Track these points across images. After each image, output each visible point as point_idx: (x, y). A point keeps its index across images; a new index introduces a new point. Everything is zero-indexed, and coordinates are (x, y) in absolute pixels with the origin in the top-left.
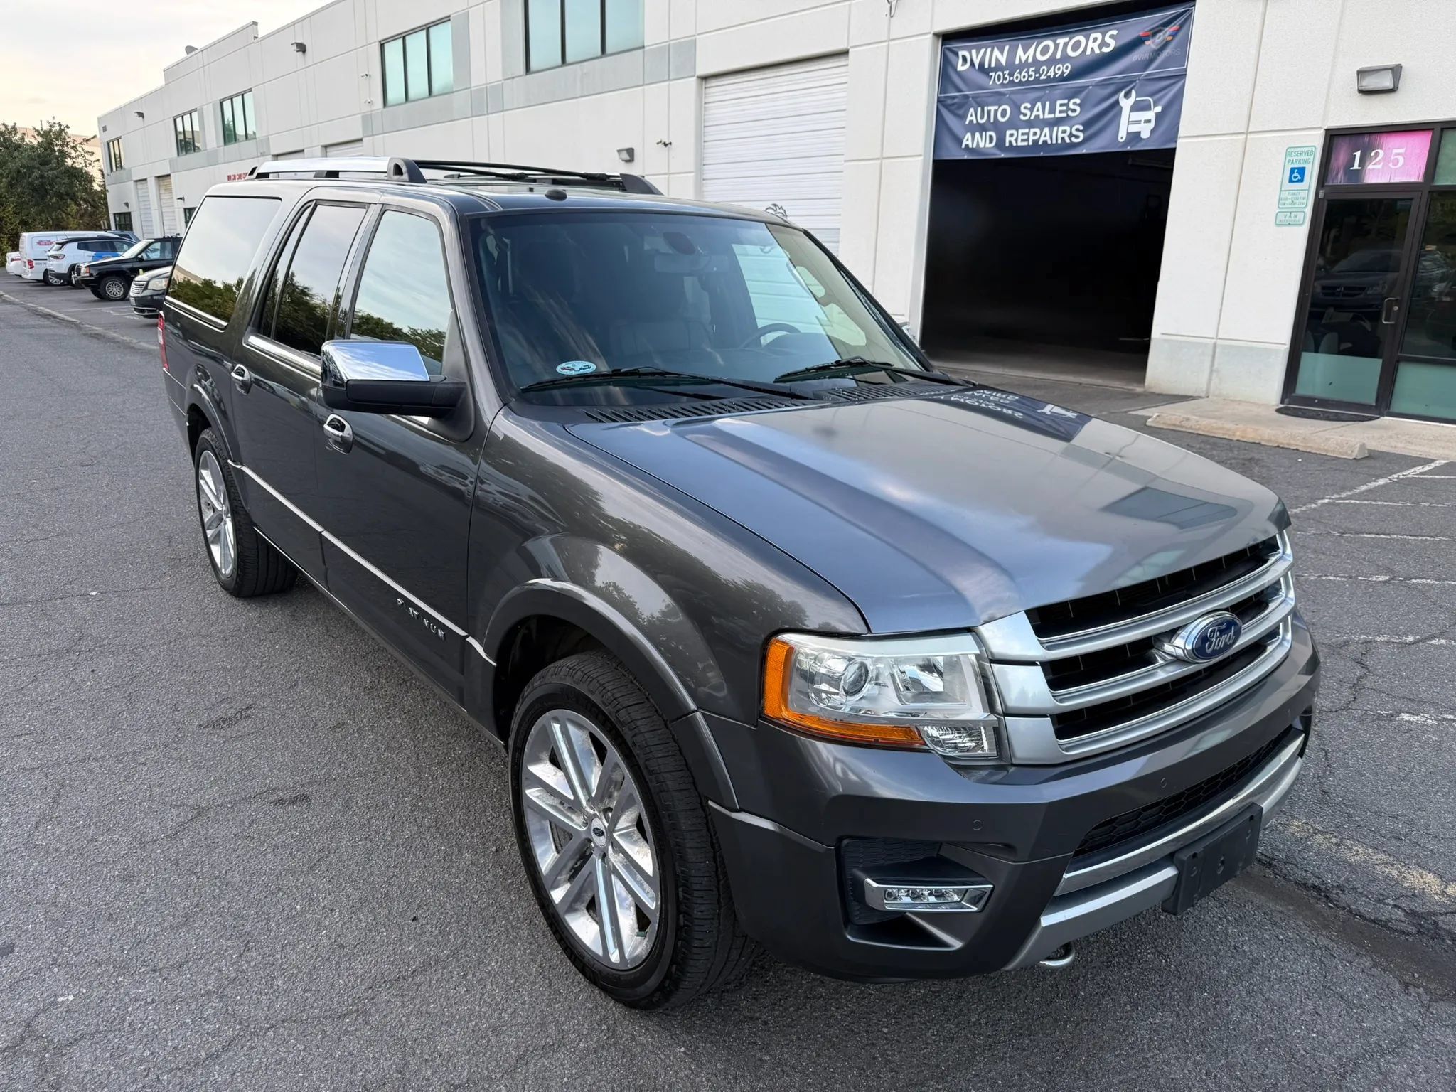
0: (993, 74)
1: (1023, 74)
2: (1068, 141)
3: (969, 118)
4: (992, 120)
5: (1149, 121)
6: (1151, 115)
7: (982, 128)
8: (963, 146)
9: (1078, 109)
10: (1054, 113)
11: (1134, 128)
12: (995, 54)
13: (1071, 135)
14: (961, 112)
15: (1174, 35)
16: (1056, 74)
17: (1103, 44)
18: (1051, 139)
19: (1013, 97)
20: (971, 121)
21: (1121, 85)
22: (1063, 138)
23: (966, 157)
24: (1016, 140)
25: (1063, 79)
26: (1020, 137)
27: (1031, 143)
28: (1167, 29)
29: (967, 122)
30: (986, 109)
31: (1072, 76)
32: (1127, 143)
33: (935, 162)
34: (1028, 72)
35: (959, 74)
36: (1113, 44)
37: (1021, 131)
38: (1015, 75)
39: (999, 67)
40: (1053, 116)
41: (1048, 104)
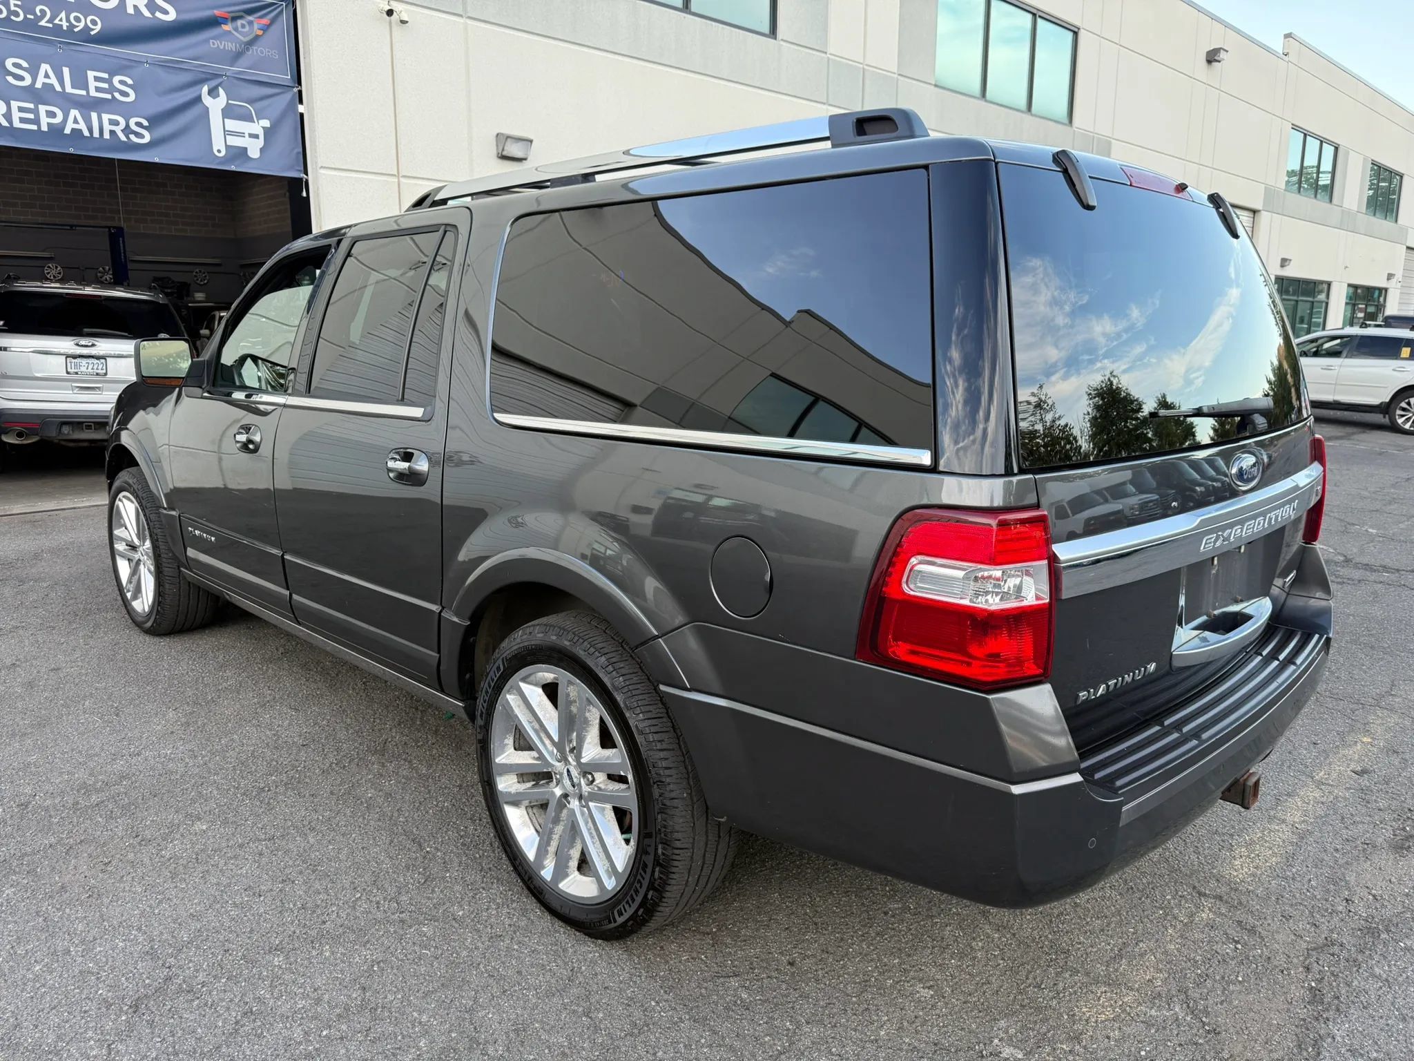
2: (123, 138)
5: (256, 136)
6: (255, 128)
9: (132, 94)
10: (87, 90)
11: (234, 141)
13: (127, 130)
15: (266, 28)
16: (71, 26)
17: (155, 7)
18: (90, 130)
21: (200, 76)
22: (112, 132)
24: (8, 118)
25: (86, 37)
26: (16, 116)
27: (44, 128)
32: (226, 160)
36: (171, 11)
37: (16, 105)
40: (84, 93)
41: (66, 71)
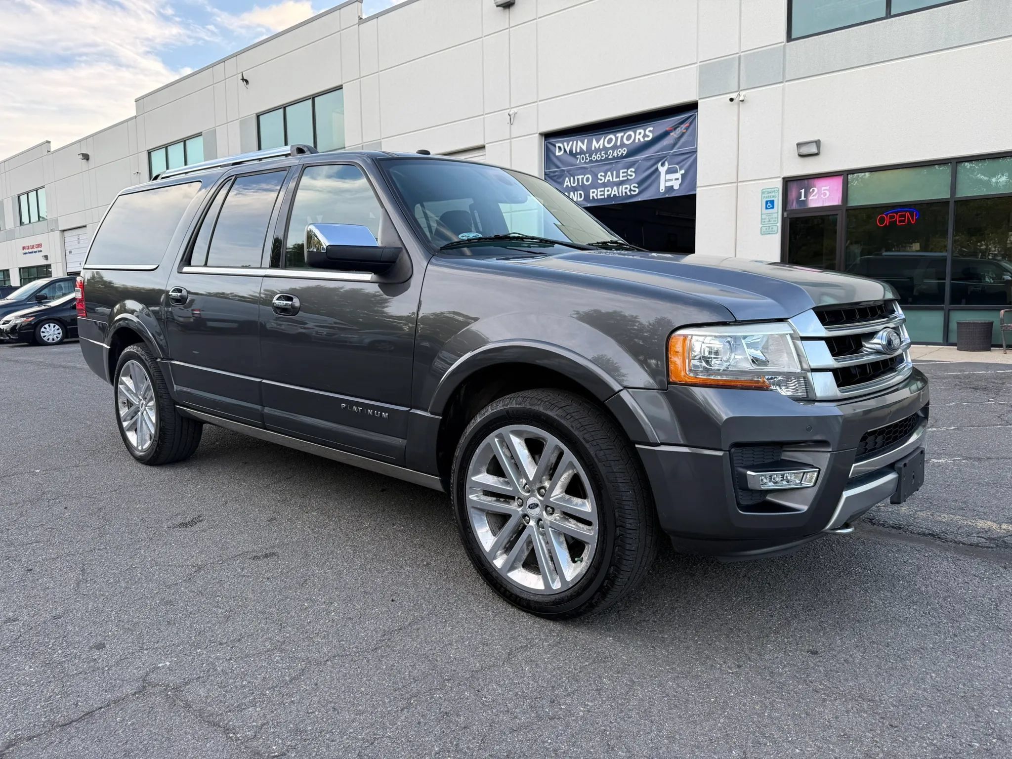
0: (579, 156)
1: (598, 155)
2: (629, 194)
3: (566, 184)
4: (580, 184)
5: (678, 179)
6: (678, 175)
7: (575, 189)
9: (634, 175)
10: (619, 178)
11: (669, 184)
12: (579, 144)
13: (630, 190)
14: (560, 180)
15: (687, 128)
16: (618, 154)
17: (645, 136)
18: (619, 193)
19: (593, 169)
20: (567, 186)
21: (658, 159)
22: (626, 192)
24: (597, 195)
25: (622, 157)
26: (599, 194)
27: (606, 197)
28: (682, 126)
29: (565, 186)
30: (576, 177)
31: (628, 156)
32: (665, 192)
34: (600, 154)
35: (557, 157)
36: (651, 136)
37: (599, 190)
38: (593, 157)
39: (582, 152)
41: (615, 172)
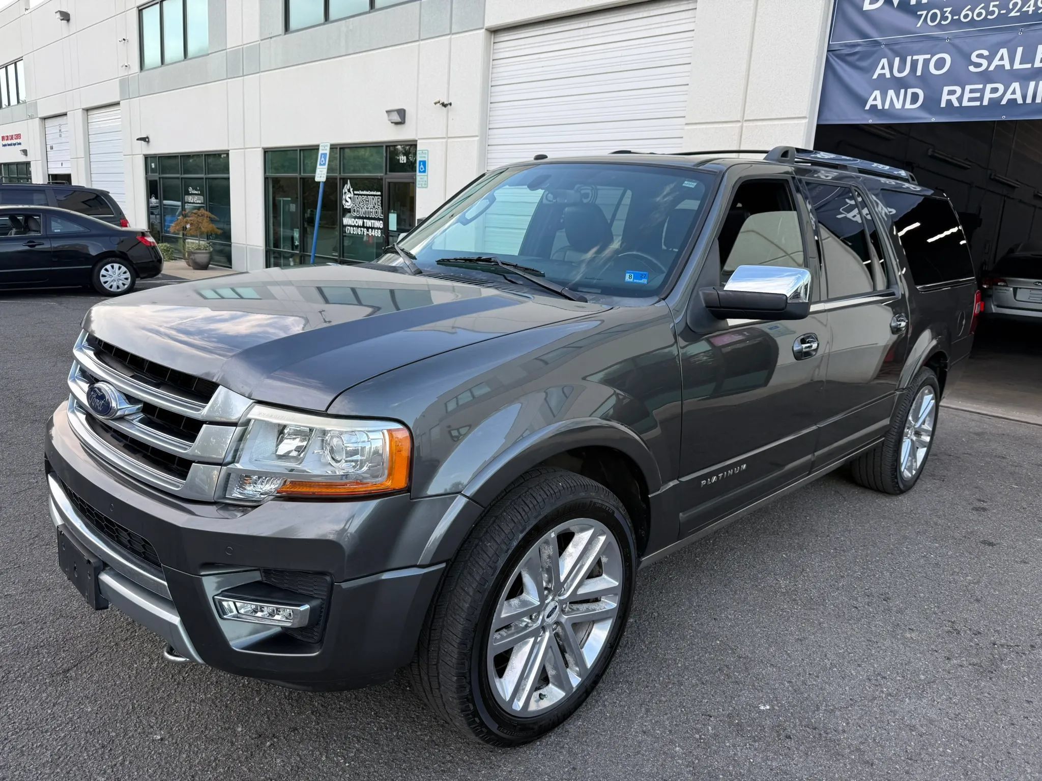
0: (924, 13)
1: (977, 10)
3: (879, 71)
4: (919, 73)
7: (900, 84)
8: (867, 107)
10: (1033, 63)
14: (863, 64)
16: (1038, 9)
18: (1024, 98)
19: (957, 41)
20: (882, 76)
23: (870, 122)
24: (960, 99)
26: (967, 95)
27: (985, 103)
29: (875, 77)
30: (909, 59)
33: (820, 128)
34: (986, 8)
35: (866, 14)
37: (969, 87)
38: (963, 13)
40: (1029, 66)
41: (1020, 50)
